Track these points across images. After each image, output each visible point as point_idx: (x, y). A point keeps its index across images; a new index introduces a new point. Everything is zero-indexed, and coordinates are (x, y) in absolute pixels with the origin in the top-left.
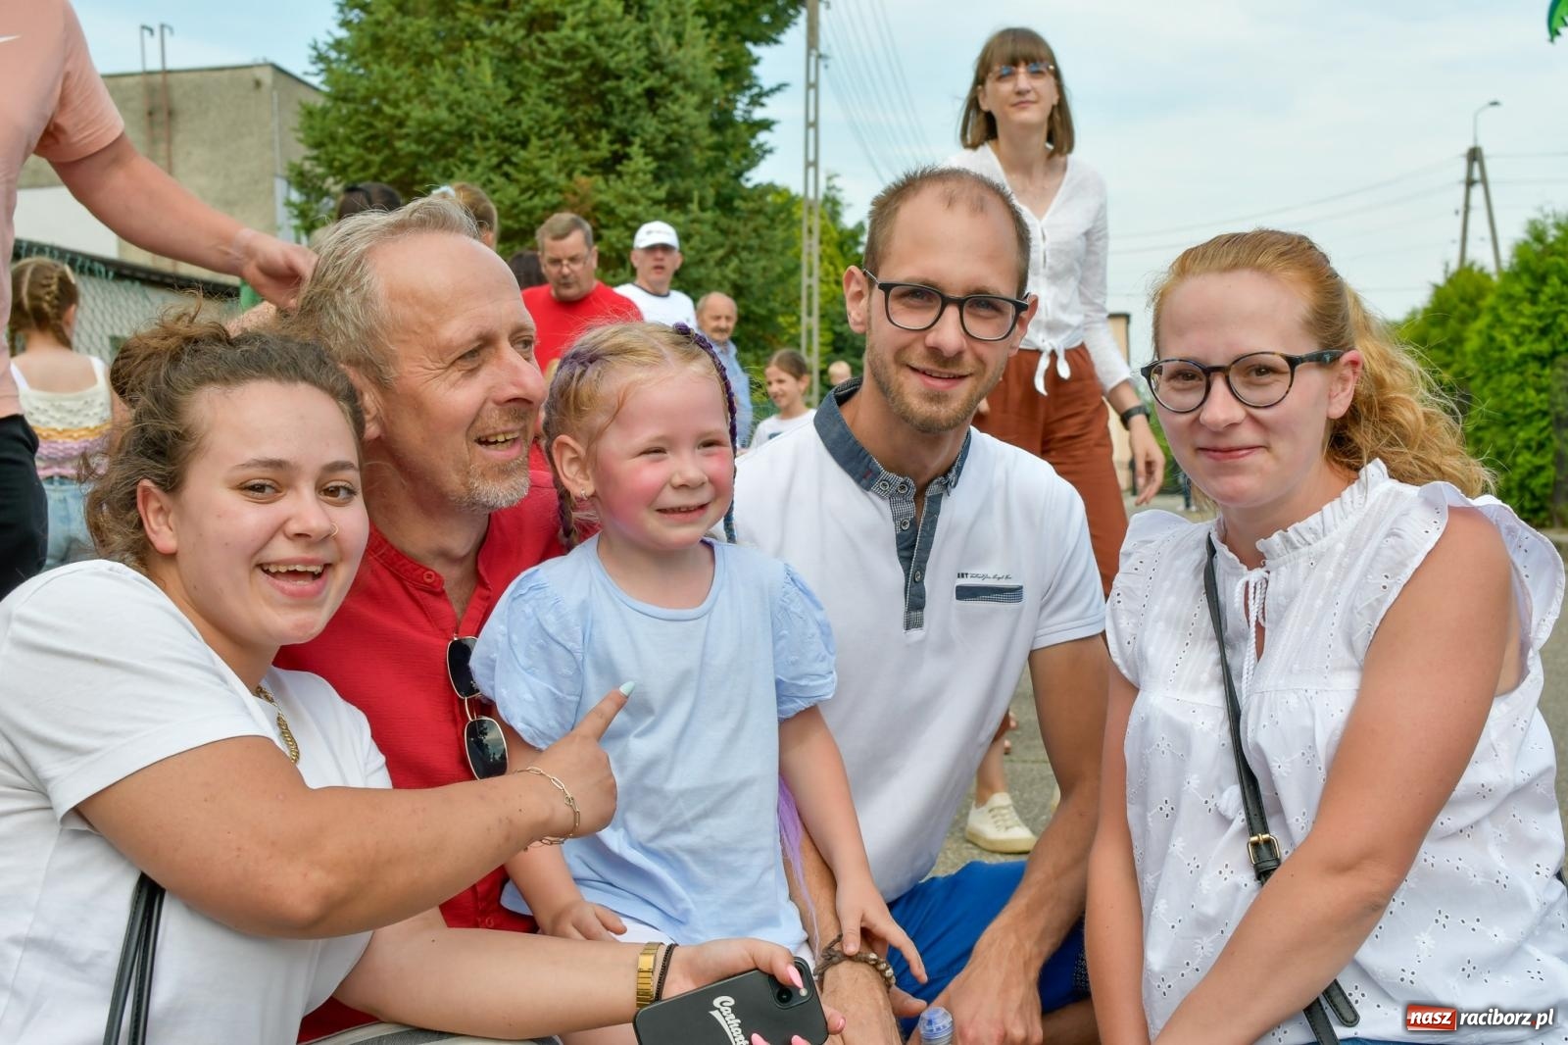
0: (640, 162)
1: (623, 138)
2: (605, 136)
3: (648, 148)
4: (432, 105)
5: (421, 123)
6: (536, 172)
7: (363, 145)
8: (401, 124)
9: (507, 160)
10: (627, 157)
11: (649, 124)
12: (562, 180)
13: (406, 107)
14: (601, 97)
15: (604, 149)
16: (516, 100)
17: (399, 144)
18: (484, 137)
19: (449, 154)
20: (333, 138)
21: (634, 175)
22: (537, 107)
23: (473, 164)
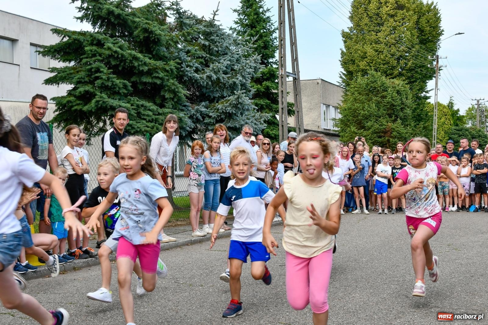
0: (399, 121)
1: (397, 116)
2: (394, 116)
3: (401, 119)
4: (364, 111)
5: (363, 114)
6: (382, 122)
7: (354, 117)
8: (360, 114)
9: (377, 120)
10: (397, 120)
11: (401, 114)
12: (386, 124)
13: (360, 111)
14: (393, 109)
15: (393, 118)
16: (379, 110)
17: (359, 117)
18: (373, 116)
19: (367, 119)
20: (348, 115)
21: (398, 123)
22: (382, 111)
23: (371, 121)
